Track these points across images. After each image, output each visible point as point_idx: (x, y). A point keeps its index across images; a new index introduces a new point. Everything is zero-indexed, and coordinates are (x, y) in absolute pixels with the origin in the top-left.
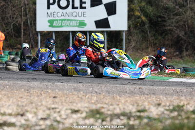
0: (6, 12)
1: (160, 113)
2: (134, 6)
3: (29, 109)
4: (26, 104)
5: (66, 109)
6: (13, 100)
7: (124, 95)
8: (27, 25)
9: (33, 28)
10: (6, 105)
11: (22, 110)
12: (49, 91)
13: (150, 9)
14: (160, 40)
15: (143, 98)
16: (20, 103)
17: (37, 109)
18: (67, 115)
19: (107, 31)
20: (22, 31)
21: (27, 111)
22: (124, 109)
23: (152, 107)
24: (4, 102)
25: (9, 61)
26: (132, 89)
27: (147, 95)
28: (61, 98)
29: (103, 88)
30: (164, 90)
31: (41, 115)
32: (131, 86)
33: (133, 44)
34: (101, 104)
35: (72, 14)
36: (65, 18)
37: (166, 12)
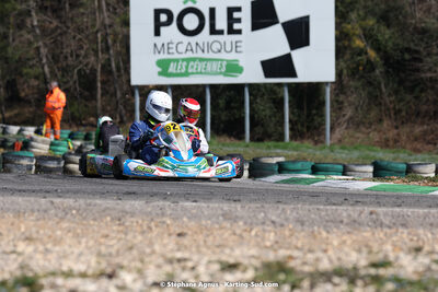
0: (62, 43)
1: (421, 269)
2: (349, 26)
3: (125, 263)
4: (118, 252)
5: (210, 262)
6: (87, 243)
7: (338, 228)
8: (111, 72)
9: (124, 79)
10: (72, 253)
11: (109, 264)
12: (169, 222)
13: (385, 34)
14: (408, 102)
15: (380, 234)
16: (103, 249)
17: (142, 261)
18: (212, 275)
19: (289, 85)
20: (99, 85)
21: (122, 267)
22: (339, 259)
23: (402, 255)
24: (66, 247)
25: (70, 154)
26: (355, 216)
27: (390, 227)
28: (195, 237)
29: (289, 212)
30: (426, 216)
31: (152, 275)
32: (350, 208)
33: (349, 112)
34: (288, 249)
35: (210, 46)
36: (195, 55)
37: (422, 40)
